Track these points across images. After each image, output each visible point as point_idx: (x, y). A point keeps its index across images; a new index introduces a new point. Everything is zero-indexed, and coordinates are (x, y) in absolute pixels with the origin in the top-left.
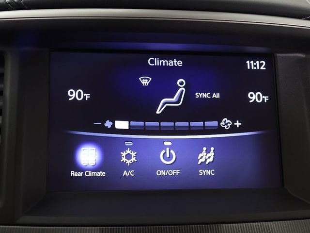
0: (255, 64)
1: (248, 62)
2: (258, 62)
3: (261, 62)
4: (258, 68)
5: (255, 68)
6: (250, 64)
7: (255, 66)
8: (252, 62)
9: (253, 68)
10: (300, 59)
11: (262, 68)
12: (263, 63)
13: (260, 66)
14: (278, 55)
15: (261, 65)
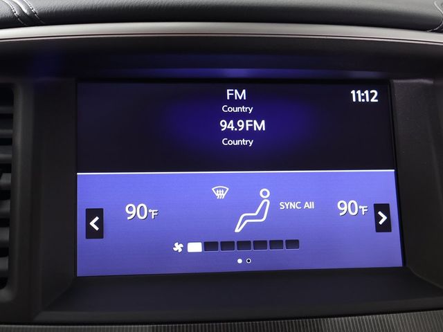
0: (363, 94)
1: (353, 92)
2: (367, 92)
3: (371, 92)
4: (368, 100)
5: (363, 100)
6: (357, 95)
7: (362, 97)
8: (359, 92)
9: (360, 100)
10: (425, 86)
11: (373, 100)
12: (374, 94)
13: (370, 98)
14: (395, 81)
15: (371, 95)
